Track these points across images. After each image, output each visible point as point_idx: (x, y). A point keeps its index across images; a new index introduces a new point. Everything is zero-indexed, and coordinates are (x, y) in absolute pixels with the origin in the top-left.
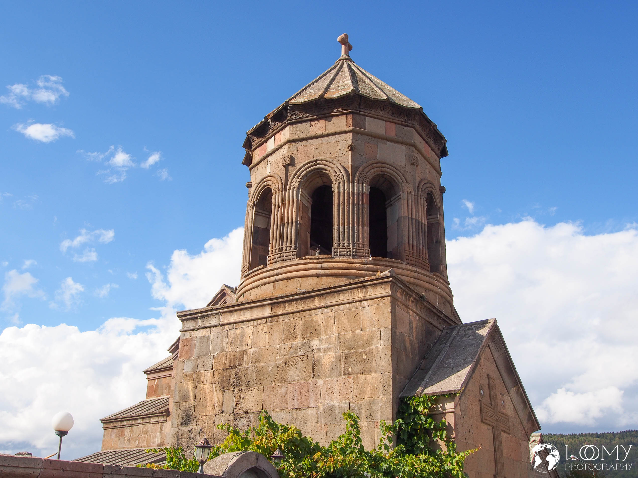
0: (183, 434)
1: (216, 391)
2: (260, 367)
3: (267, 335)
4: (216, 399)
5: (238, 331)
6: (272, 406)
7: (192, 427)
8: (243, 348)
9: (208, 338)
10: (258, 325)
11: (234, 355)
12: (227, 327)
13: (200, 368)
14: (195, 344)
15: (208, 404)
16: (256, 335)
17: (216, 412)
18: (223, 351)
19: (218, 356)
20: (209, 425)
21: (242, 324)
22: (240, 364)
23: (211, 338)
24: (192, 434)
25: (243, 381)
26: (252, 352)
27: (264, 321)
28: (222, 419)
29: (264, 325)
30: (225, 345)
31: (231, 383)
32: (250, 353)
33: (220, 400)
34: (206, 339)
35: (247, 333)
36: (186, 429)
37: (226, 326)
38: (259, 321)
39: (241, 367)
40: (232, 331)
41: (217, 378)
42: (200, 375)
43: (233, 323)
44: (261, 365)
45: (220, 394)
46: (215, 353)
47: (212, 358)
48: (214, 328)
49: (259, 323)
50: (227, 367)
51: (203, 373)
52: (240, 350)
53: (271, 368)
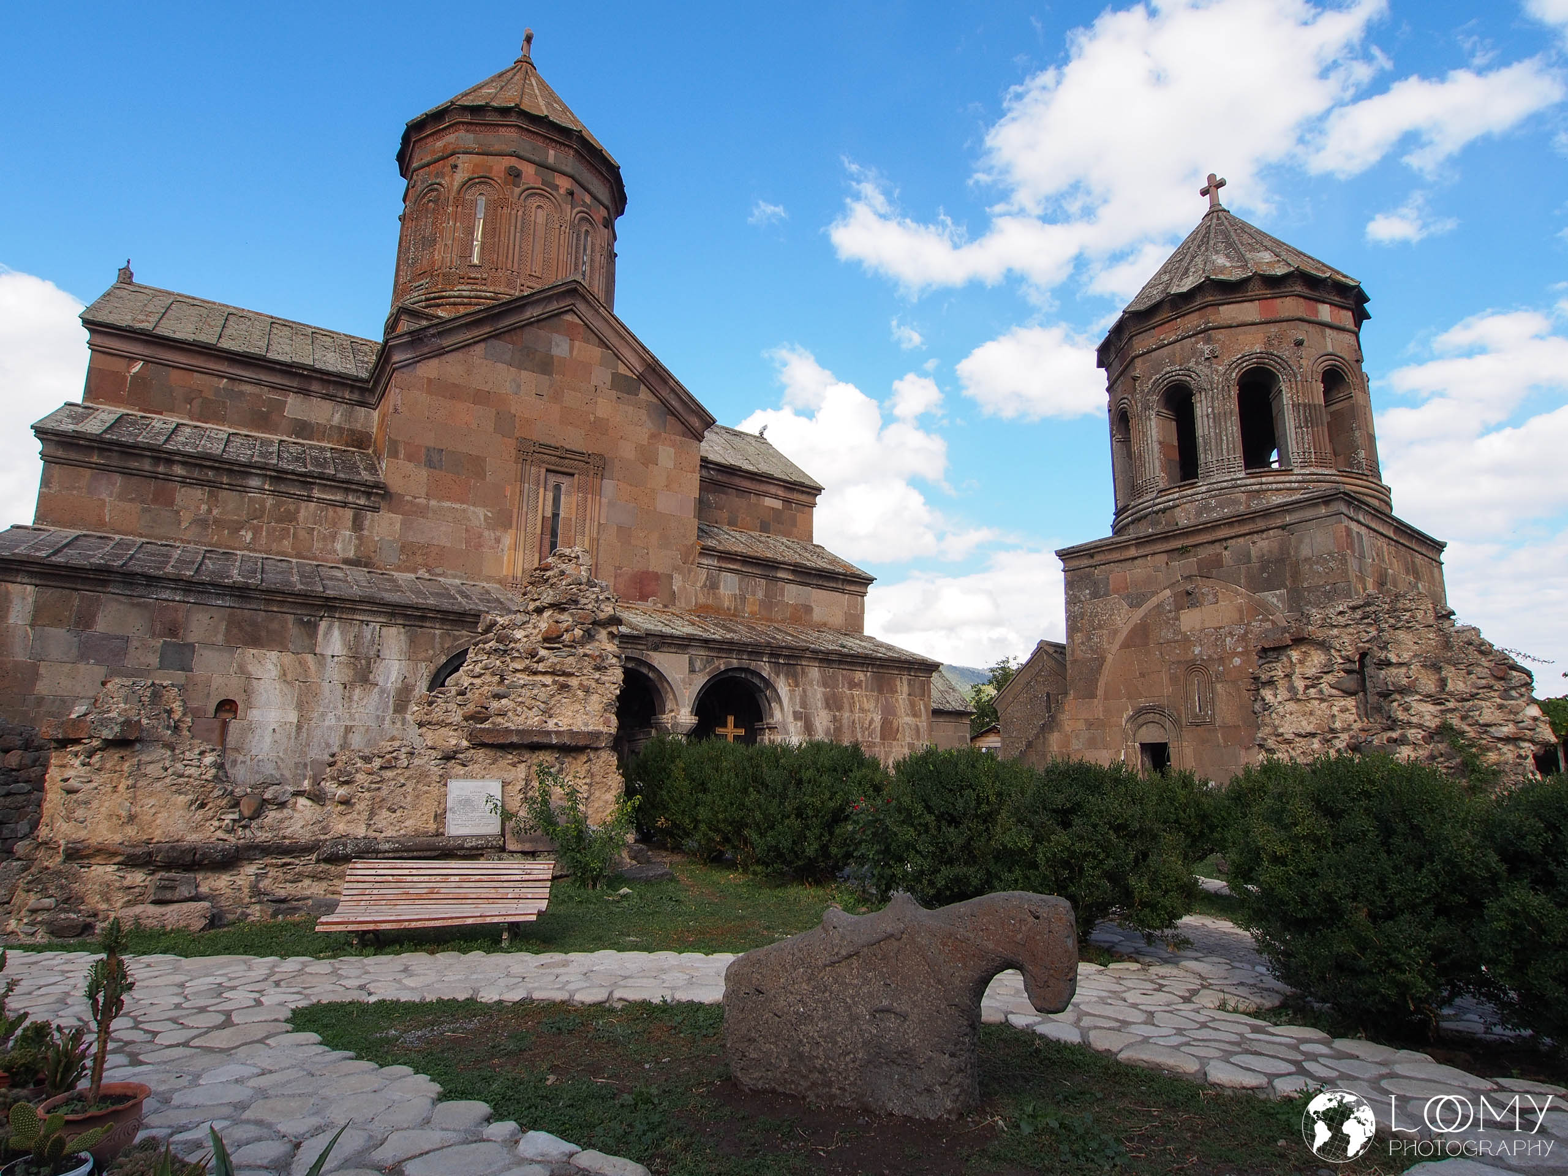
14: (1354, 537)
48: (1363, 528)
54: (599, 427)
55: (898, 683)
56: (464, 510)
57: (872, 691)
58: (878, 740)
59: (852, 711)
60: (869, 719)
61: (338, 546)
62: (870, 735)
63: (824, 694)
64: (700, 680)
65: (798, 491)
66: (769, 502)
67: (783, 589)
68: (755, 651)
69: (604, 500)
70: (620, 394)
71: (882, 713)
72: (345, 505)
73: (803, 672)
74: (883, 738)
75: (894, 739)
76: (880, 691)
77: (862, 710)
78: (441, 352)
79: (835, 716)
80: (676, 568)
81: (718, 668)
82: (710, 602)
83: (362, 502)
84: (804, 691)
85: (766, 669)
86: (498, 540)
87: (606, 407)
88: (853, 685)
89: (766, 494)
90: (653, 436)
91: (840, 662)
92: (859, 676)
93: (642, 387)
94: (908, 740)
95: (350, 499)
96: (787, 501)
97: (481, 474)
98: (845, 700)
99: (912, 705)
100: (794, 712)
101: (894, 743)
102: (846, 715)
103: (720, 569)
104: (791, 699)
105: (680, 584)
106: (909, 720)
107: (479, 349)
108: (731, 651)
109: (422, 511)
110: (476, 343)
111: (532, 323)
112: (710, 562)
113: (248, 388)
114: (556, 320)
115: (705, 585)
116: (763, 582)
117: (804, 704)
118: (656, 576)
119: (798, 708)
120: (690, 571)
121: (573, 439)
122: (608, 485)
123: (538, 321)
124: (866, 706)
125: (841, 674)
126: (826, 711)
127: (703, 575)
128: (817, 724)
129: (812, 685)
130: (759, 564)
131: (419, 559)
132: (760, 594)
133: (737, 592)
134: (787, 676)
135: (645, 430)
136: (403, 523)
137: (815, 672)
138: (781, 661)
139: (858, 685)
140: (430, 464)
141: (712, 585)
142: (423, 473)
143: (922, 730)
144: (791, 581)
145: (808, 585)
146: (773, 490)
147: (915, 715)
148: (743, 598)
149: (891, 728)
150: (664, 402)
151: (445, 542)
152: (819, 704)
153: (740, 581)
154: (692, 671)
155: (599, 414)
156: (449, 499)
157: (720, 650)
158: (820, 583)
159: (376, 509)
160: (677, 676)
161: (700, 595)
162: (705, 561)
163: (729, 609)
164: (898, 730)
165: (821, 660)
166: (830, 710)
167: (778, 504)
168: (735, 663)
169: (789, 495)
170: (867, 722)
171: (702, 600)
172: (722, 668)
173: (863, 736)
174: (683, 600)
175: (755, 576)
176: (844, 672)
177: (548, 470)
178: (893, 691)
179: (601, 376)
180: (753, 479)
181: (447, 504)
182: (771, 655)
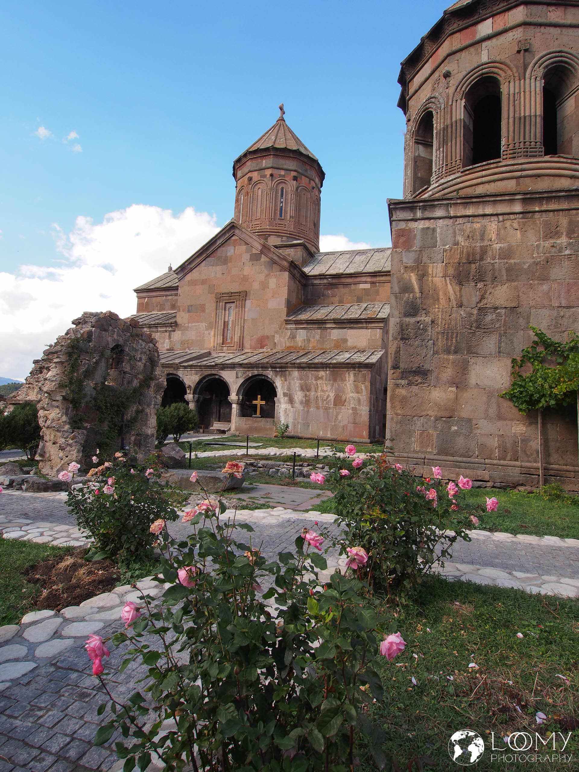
0: (409, 325)
1: (451, 284)
2: (511, 263)
3: (518, 232)
4: (451, 292)
5: (477, 226)
6: (531, 302)
7: (422, 318)
8: (486, 243)
9: (434, 230)
10: (504, 220)
11: (473, 249)
12: (460, 221)
13: (425, 259)
14: (415, 235)
15: (441, 297)
16: (502, 231)
17: (452, 306)
18: (456, 244)
19: (451, 250)
20: (444, 317)
21: (481, 218)
22: (482, 259)
23: (438, 230)
24: (422, 326)
25: (489, 277)
26: (498, 248)
27: (512, 217)
28: (462, 313)
29: (514, 221)
30: (460, 239)
31: (471, 278)
32: (496, 249)
33: (458, 294)
34: (431, 231)
35: (489, 228)
36: (412, 320)
37: (458, 219)
38: (506, 217)
39: (484, 262)
40: (469, 225)
41: (451, 271)
42: (426, 267)
43: (469, 216)
44: (512, 261)
45: (457, 288)
46: (446, 246)
47: (442, 251)
48: (441, 220)
49: (505, 219)
50: (464, 261)
51: (431, 265)
52: (482, 245)
53: (527, 265)
54: (245, 279)
55: (347, 375)
56: (199, 325)
57: (329, 380)
58: (332, 406)
59: (316, 392)
60: (326, 395)
61: (165, 345)
62: (327, 403)
63: (300, 384)
64: (241, 381)
65: (379, 276)
66: (362, 286)
67: (330, 334)
68: (264, 367)
69: (246, 309)
70: (253, 262)
71: (336, 392)
72: (166, 331)
73: (289, 374)
74: (335, 404)
75: (343, 405)
76: (335, 380)
77: (323, 391)
78: (191, 270)
79: (306, 395)
80: (276, 332)
81: (248, 375)
82: (292, 345)
83: (170, 329)
84: (289, 383)
85: (270, 374)
86: (209, 334)
87: (248, 270)
88: (317, 378)
89: (359, 283)
90: (267, 276)
91: (309, 368)
92: (322, 373)
93: (263, 256)
94: (352, 406)
95: (167, 329)
96: (372, 283)
97: (204, 311)
98: (312, 386)
99: (356, 387)
100: (284, 393)
101: (343, 407)
102: (313, 393)
103: (297, 329)
104: (282, 387)
105: (278, 339)
106: (355, 395)
107: (203, 264)
108: (253, 367)
109: (187, 329)
110: (202, 262)
111: (220, 246)
112: (292, 326)
113: (170, 297)
114: (229, 241)
115: (289, 337)
116: (319, 331)
117: (289, 389)
118: (267, 337)
119: (286, 391)
120: (282, 332)
121: (235, 288)
122: (248, 303)
123: (222, 244)
124: (325, 388)
125: (310, 374)
126: (301, 392)
127: (289, 333)
128: (296, 398)
129: (293, 379)
130: (316, 323)
131: (186, 345)
132: (318, 337)
133: (305, 338)
134: (281, 376)
135: (263, 274)
136: (182, 334)
137: (296, 373)
138: (278, 370)
139: (321, 378)
140: (189, 311)
141: (293, 337)
142: (187, 314)
143: (362, 401)
144: (334, 328)
145: (345, 328)
146: (364, 279)
147: (358, 393)
148: (309, 341)
149: (341, 400)
150: (271, 259)
151: (194, 338)
152: (297, 389)
153: (307, 332)
154: (237, 377)
155: (245, 274)
156: (194, 322)
157: (248, 368)
158: (352, 326)
159: (174, 331)
160: (231, 380)
161: (287, 343)
162: (289, 326)
163: (301, 347)
164: (345, 400)
165: (298, 368)
166: (303, 391)
167: (368, 286)
168: (256, 373)
169: (374, 279)
170: (325, 397)
171: (288, 344)
172: (250, 375)
173: (323, 404)
174: (279, 346)
175: (314, 329)
176: (313, 372)
177: (226, 303)
178: (343, 380)
179: (246, 257)
180: (352, 277)
181: (194, 324)
182: (272, 367)
